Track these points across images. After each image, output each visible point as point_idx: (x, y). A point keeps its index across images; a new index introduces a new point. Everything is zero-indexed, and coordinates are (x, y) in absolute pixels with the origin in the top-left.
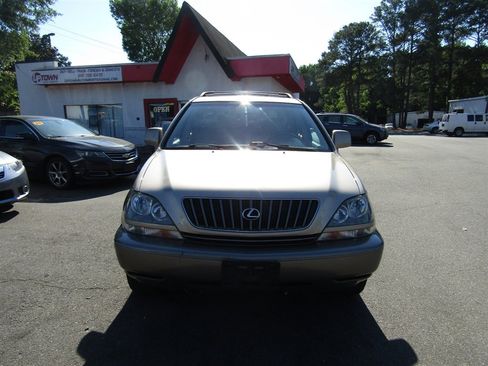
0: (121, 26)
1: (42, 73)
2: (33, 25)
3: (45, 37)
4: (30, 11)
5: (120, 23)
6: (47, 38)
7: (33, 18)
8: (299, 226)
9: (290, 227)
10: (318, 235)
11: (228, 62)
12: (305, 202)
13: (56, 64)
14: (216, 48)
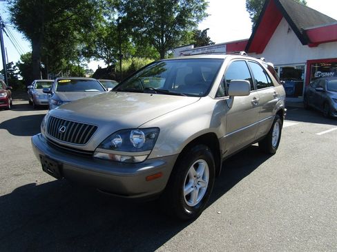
1: (183, 53)
4: (194, 16)
7: (195, 20)
8: (82, 143)
9: (77, 142)
10: (93, 152)
11: (305, 32)
12: (91, 126)
13: (193, 46)
14: (295, 21)
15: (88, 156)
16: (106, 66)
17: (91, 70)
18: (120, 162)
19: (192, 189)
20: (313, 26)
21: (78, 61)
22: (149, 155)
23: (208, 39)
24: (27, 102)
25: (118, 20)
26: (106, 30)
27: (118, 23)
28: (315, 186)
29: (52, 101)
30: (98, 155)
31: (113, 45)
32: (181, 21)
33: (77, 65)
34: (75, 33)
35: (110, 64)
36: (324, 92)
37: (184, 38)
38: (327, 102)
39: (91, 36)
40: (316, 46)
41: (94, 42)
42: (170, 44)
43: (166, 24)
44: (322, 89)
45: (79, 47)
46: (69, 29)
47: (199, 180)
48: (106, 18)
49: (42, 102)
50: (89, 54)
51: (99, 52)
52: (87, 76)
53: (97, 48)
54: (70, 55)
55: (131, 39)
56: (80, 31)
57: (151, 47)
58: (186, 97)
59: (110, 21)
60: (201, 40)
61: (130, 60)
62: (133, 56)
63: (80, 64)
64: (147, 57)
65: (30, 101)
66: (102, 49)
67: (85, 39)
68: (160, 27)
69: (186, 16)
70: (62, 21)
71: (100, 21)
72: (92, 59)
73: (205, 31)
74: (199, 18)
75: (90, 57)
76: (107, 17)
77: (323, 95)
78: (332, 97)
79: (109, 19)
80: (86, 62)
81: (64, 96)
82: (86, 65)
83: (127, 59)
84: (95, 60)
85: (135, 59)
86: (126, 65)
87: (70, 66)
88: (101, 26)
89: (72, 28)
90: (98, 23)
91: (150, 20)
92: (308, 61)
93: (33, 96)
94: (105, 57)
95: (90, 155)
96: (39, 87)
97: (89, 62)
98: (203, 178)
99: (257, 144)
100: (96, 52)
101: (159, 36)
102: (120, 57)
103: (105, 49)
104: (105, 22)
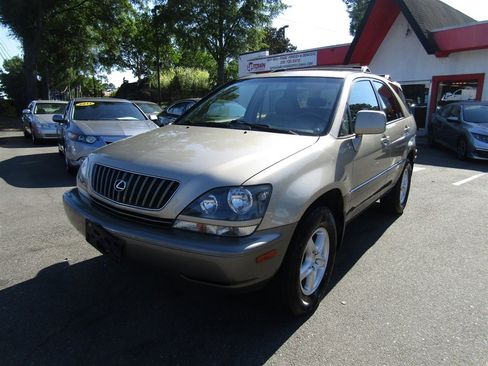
0: (351, 10)
1: (254, 62)
2: (266, 20)
3: (281, 29)
4: (266, 7)
5: (349, 7)
6: (282, 31)
7: (268, 13)
8: (154, 206)
9: (146, 206)
10: (173, 221)
11: (432, 35)
12: (167, 182)
13: (267, 53)
14: (417, 19)
15: (166, 226)
16: (136, 80)
17: (111, 85)
18: (215, 235)
19: (310, 271)
20: (442, 26)
21: (93, 72)
22: (259, 225)
23: (286, 42)
24: (22, 134)
25: (153, 11)
26: (136, 25)
27: (155, 16)
28: (467, 260)
29: (70, 134)
30: (180, 225)
31: (146, 48)
32: (248, 13)
33: (91, 76)
34: (89, 29)
35: (142, 77)
36: (458, 122)
37: (251, 40)
38: (463, 138)
39: (114, 34)
40: (447, 56)
41: (118, 42)
42: (233, 48)
43: (226, 17)
44: (456, 118)
45: (95, 50)
46: (80, 22)
47: (317, 257)
48: (135, 7)
49: (47, 135)
50: (109, 61)
51: (125, 58)
52: (107, 94)
53: (121, 52)
54: (81, 62)
55: (173, 40)
56: (96, 27)
57: (203, 52)
58: (298, 136)
59: (142, 12)
60: (277, 43)
61: (172, 71)
62: (177, 65)
63: (96, 76)
64: (196, 67)
65: (26, 133)
66: (129, 54)
67: (104, 38)
68: (216, 21)
69: (256, 7)
70: (68, 10)
71: (126, 11)
72: (114, 69)
73: (282, 30)
74: (274, 11)
75: (111, 66)
76: (138, 6)
77: (457, 128)
78: (470, 130)
79: (141, 8)
80: (105, 73)
81: (87, 127)
82: (105, 78)
83: (167, 68)
84: (118, 69)
85: (180, 70)
86: (166, 79)
87: (81, 79)
88: (128, 18)
89: (84, 21)
90: (124, 14)
91: (202, 11)
92: (434, 78)
93: (31, 125)
94: (133, 66)
95: (168, 225)
96: (41, 112)
97: (109, 72)
98: (323, 253)
99: (379, 201)
100: (120, 58)
101: (215, 36)
102: (157, 66)
103: (134, 53)
104: (134, 13)
